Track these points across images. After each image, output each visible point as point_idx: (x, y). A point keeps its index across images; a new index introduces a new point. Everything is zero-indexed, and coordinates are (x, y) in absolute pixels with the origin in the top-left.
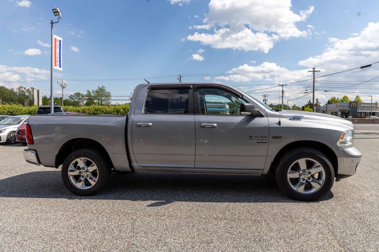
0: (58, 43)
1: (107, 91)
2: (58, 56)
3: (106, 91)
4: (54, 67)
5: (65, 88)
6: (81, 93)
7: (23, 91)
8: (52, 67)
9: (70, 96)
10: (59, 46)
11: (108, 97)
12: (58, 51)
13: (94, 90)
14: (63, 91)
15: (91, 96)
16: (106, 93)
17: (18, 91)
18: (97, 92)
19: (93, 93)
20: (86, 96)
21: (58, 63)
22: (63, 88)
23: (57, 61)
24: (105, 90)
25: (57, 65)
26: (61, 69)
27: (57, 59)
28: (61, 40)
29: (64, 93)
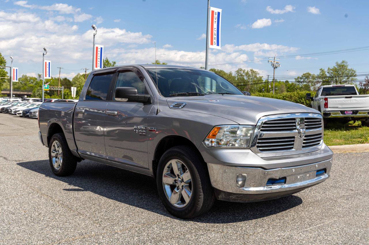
0: (216, 16)
1: (350, 69)
2: (215, 32)
3: (348, 68)
4: (210, 46)
5: (277, 69)
6: (312, 73)
7: (241, 75)
8: (208, 46)
9: (297, 78)
10: (216, 20)
11: (351, 78)
12: (215, 26)
13: (330, 68)
14: (275, 73)
15: (326, 77)
16: (348, 71)
17: (237, 75)
18: (335, 70)
19: (328, 73)
20: (319, 77)
21: (215, 41)
22: (274, 68)
23: (214, 38)
24: (347, 66)
25: (214, 43)
26: (219, 48)
27: (214, 36)
28: (219, 11)
29: (275, 74)
